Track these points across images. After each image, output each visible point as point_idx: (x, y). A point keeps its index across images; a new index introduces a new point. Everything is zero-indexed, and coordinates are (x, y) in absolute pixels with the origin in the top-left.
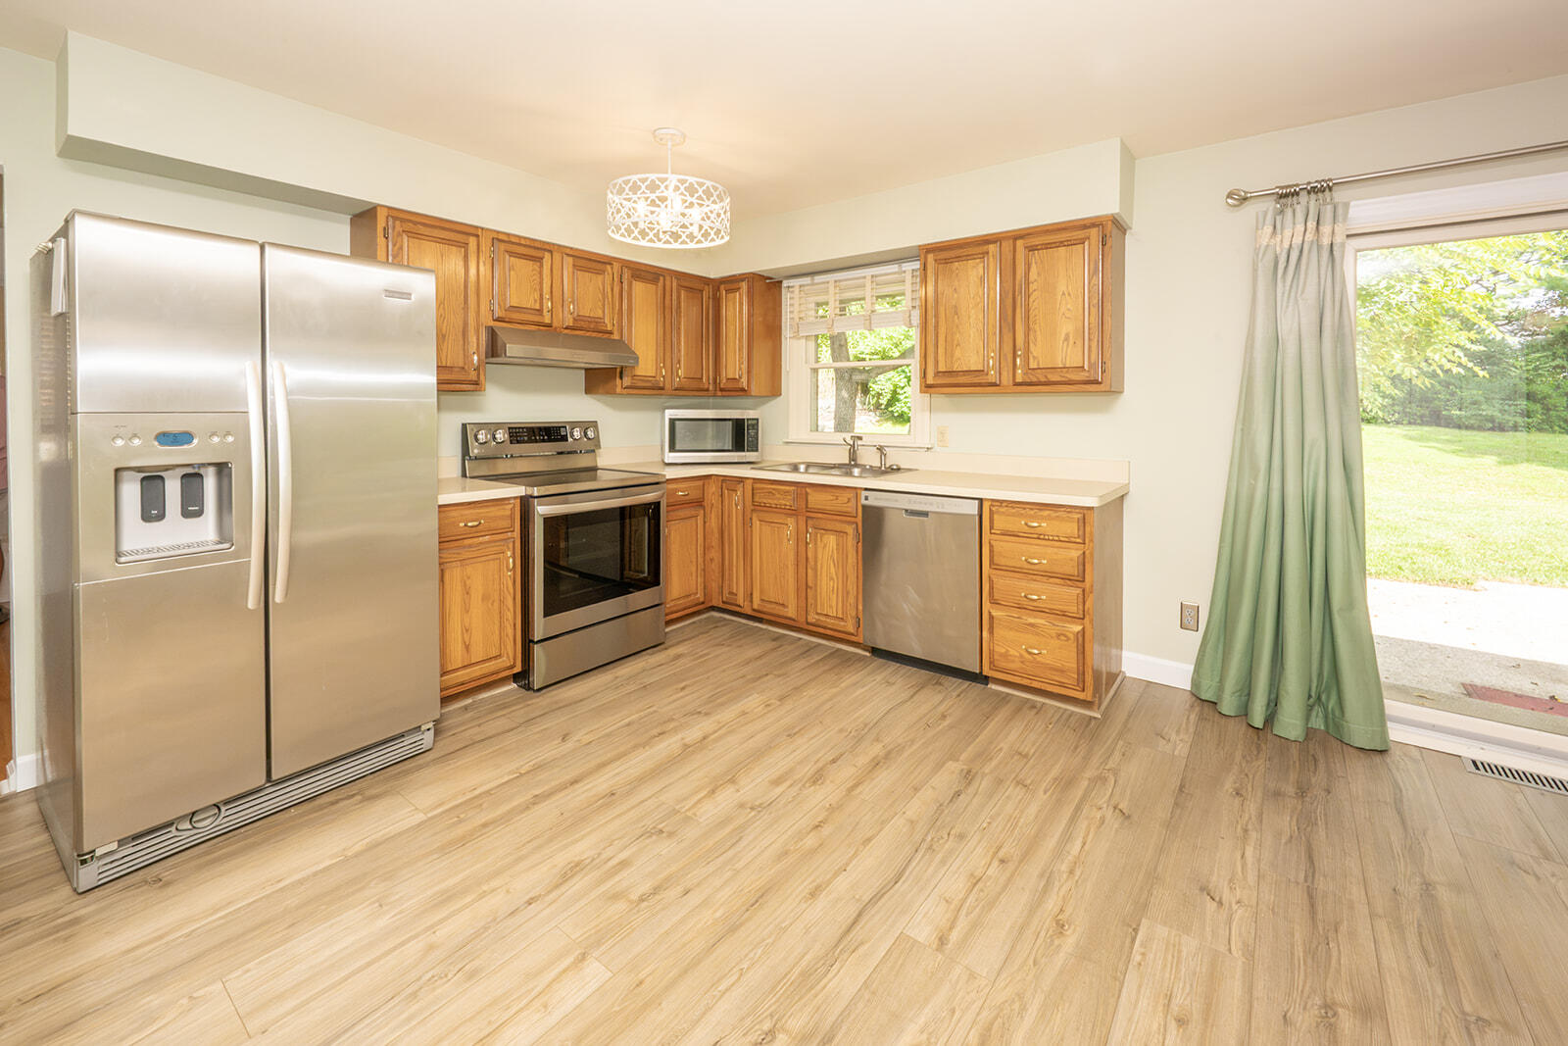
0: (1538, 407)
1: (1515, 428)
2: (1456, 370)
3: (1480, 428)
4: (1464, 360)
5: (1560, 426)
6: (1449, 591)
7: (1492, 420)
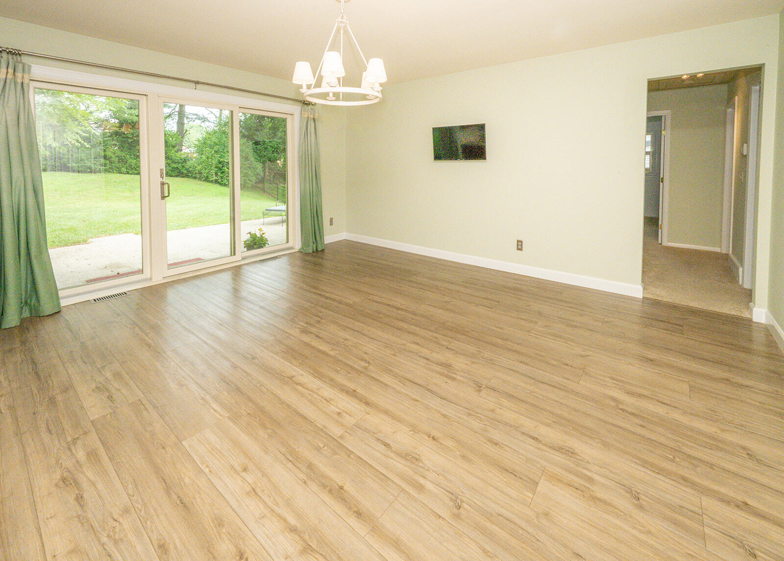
0: (108, 162)
1: (100, 171)
2: (77, 144)
3: (85, 172)
4: (80, 140)
5: (116, 170)
6: (78, 246)
7: (90, 168)
